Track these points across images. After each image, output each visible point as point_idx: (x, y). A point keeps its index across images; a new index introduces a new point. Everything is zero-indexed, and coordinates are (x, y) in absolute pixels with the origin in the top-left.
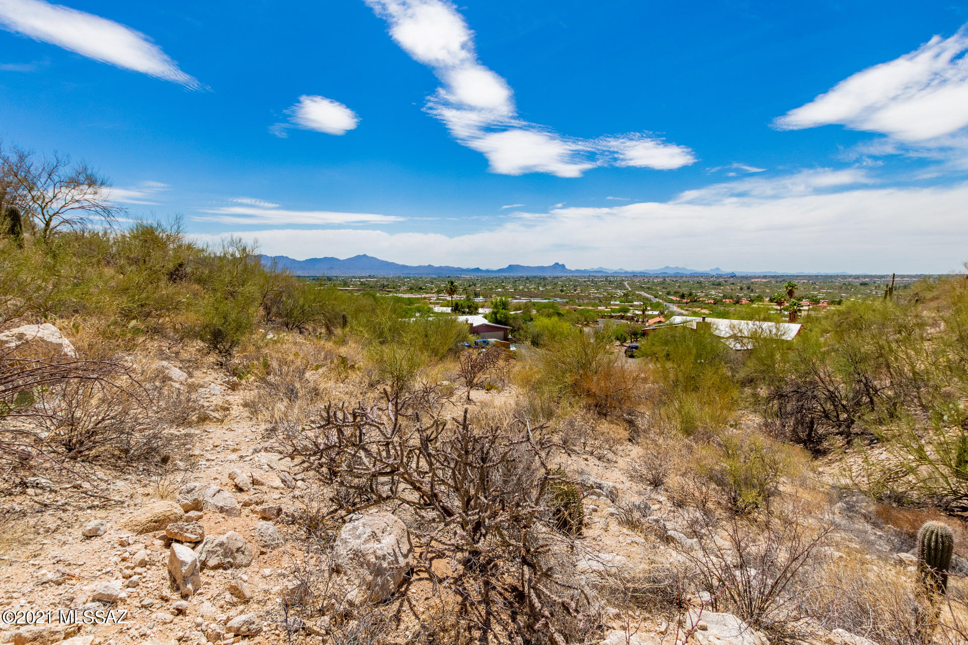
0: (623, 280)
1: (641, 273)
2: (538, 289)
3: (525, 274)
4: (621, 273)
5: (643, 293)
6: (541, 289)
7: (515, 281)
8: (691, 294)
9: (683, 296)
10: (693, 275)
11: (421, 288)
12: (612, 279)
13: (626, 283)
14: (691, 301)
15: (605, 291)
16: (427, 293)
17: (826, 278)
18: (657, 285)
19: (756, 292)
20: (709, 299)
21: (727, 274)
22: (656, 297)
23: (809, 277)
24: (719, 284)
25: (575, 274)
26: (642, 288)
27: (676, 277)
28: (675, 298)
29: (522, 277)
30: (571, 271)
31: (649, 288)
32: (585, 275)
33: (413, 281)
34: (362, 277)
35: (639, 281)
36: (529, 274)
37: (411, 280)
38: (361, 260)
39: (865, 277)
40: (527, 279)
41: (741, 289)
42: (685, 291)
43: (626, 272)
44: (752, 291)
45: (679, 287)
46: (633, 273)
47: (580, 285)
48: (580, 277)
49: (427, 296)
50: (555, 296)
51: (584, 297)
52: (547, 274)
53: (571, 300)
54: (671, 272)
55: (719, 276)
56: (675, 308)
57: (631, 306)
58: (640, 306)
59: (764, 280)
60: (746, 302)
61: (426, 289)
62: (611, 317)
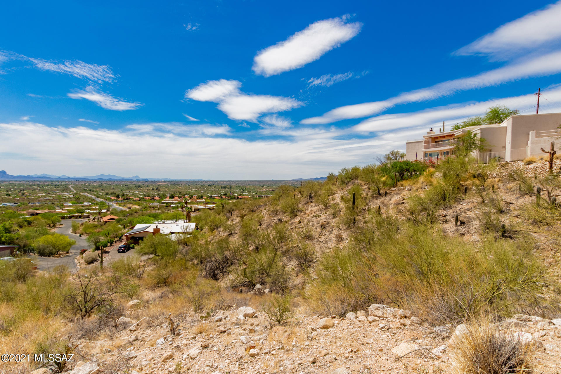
0: (68, 184)
1: (82, 178)
5: (86, 194)
8: (123, 194)
9: (118, 196)
10: (122, 180)
12: (57, 183)
13: (70, 187)
14: (124, 199)
18: (97, 188)
19: (161, 191)
20: (136, 196)
21: (143, 180)
22: (98, 197)
24: (139, 187)
25: (19, 179)
27: (110, 182)
28: (113, 198)
41: (153, 189)
42: (118, 192)
43: (69, 178)
44: (159, 190)
45: (114, 189)
47: (26, 189)
48: (25, 182)
51: (34, 199)
55: (138, 181)
56: (115, 206)
57: (83, 207)
58: (90, 206)
59: (164, 184)
60: (158, 199)
62: (70, 217)
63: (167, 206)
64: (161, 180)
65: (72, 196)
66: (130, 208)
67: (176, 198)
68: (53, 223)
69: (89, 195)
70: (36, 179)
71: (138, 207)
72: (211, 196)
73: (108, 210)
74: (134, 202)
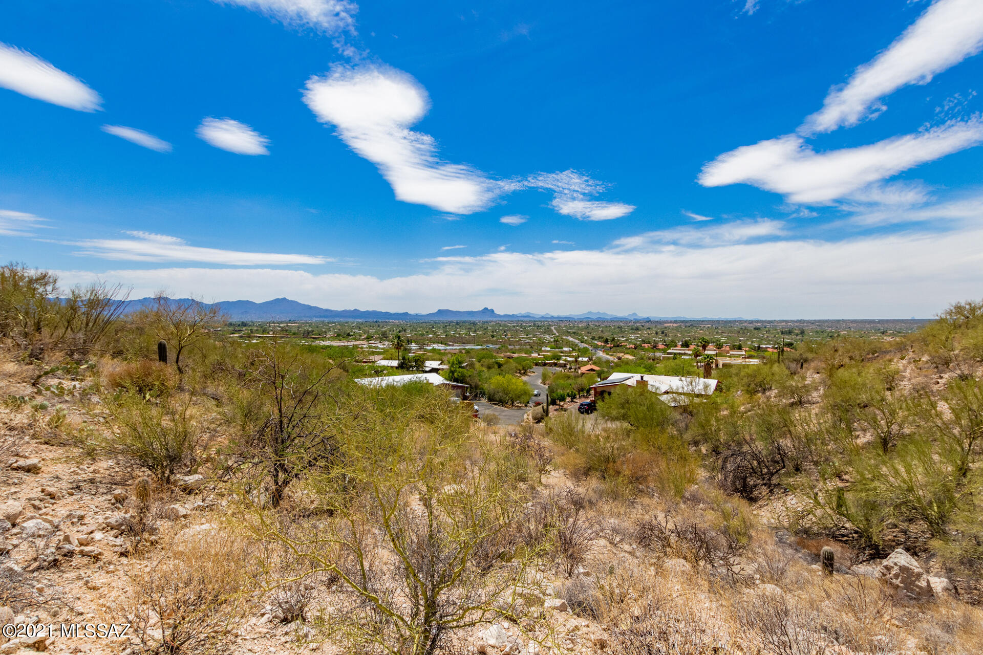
0: (550, 325)
1: (566, 318)
2: (470, 335)
3: (455, 319)
4: (547, 318)
5: (569, 338)
6: (472, 333)
7: (446, 326)
8: (613, 339)
9: (606, 341)
10: (615, 320)
11: (349, 335)
12: (540, 324)
13: (553, 328)
14: (614, 346)
15: (535, 336)
16: (356, 340)
17: (727, 323)
18: (582, 330)
19: (669, 337)
20: (630, 343)
21: (643, 319)
22: (582, 342)
23: (712, 322)
24: (637, 329)
25: (504, 319)
26: (568, 333)
27: (598, 321)
28: (599, 344)
29: (452, 322)
30: (500, 316)
31: (574, 333)
32: (513, 319)
33: (339, 327)
34: (282, 322)
35: (565, 326)
36: (459, 319)
37: (337, 326)
38: (281, 303)
39: (758, 322)
40: (457, 323)
41: (657, 333)
42: (607, 335)
43: (552, 317)
44: (666, 335)
45: (602, 331)
46: (558, 317)
47: (510, 330)
48: (509, 322)
49: (357, 343)
50: (488, 342)
51: (515, 342)
52: (477, 319)
53: (503, 347)
54: (594, 317)
55: (637, 321)
56: (601, 354)
57: (562, 352)
58: (570, 352)
59: (675, 325)
60: (663, 347)
61: (354, 335)
62: (545, 364)
63: (675, 359)
64: (669, 320)
65: (552, 340)
66: (619, 358)
67: (692, 347)
68: (523, 369)
69: (571, 339)
70: (521, 319)
71: (631, 357)
72: (759, 348)
73: (590, 359)
74: (627, 351)
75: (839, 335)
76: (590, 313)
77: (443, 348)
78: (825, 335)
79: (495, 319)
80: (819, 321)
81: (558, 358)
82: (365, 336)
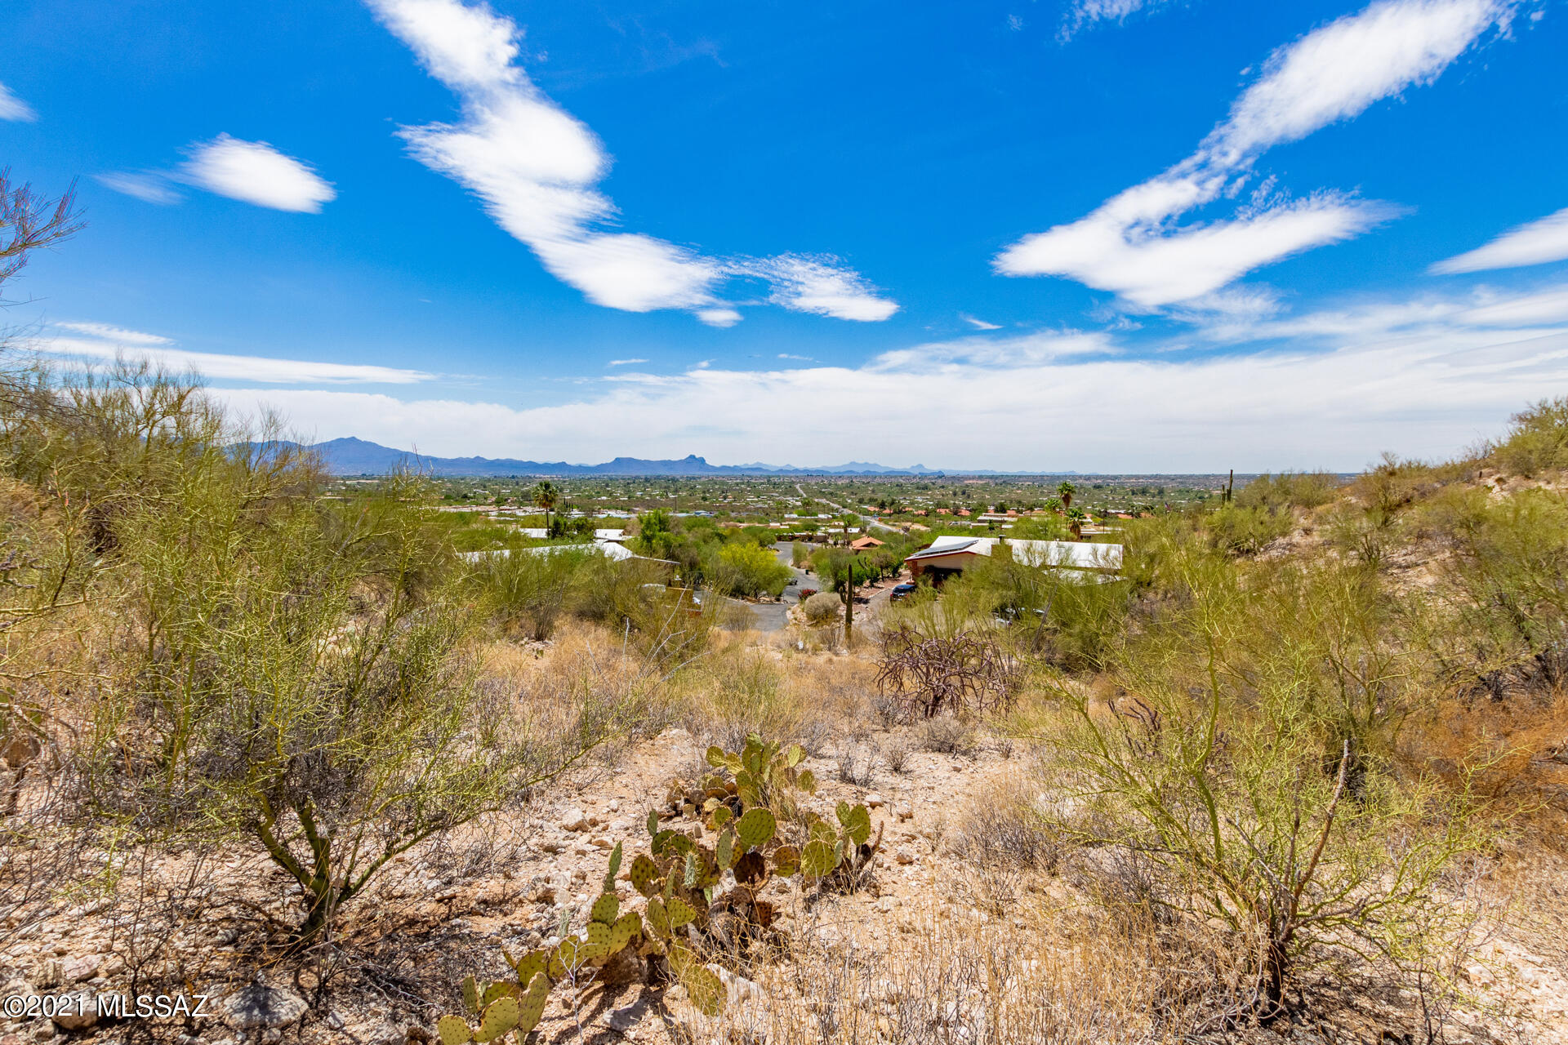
0: (793, 482)
2: (667, 497)
3: (643, 473)
5: (824, 501)
6: (671, 496)
7: (627, 484)
8: (893, 503)
9: (882, 505)
10: (891, 474)
11: (465, 497)
13: (798, 487)
14: (895, 512)
15: (771, 498)
16: (478, 505)
18: (842, 489)
19: (973, 498)
20: (918, 508)
21: (933, 474)
22: (844, 506)
23: (1033, 478)
24: (926, 488)
25: (721, 473)
26: (823, 495)
27: (867, 477)
28: (872, 509)
29: (637, 477)
30: (714, 468)
31: (831, 494)
32: (736, 474)
33: (449, 485)
34: (349, 478)
35: (817, 484)
36: (649, 473)
37: (444, 483)
38: (349, 445)
39: (1097, 477)
40: (647, 480)
41: (955, 494)
42: (880, 496)
44: (969, 496)
45: (873, 491)
46: (805, 471)
47: (730, 489)
48: (730, 477)
49: (480, 509)
50: (696, 507)
51: (739, 507)
52: (677, 474)
53: (723, 513)
54: (860, 470)
55: (923, 476)
56: (877, 523)
57: (816, 521)
58: (830, 520)
59: (980, 482)
60: (968, 513)
61: (474, 497)
62: (793, 538)
63: (991, 529)
64: (971, 474)
65: (799, 503)
66: (907, 529)
67: (1011, 512)
69: (829, 503)
71: (923, 528)
73: (863, 531)
74: (914, 519)
75: (1211, 496)
76: (853, 463)
77: (625, 516)
78: (1192, 495)
79: (706, 474)
80: (1181, 476)
81: (814, 528)
82: (494, 499)
